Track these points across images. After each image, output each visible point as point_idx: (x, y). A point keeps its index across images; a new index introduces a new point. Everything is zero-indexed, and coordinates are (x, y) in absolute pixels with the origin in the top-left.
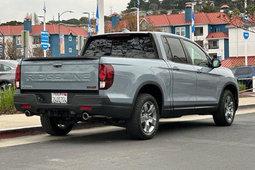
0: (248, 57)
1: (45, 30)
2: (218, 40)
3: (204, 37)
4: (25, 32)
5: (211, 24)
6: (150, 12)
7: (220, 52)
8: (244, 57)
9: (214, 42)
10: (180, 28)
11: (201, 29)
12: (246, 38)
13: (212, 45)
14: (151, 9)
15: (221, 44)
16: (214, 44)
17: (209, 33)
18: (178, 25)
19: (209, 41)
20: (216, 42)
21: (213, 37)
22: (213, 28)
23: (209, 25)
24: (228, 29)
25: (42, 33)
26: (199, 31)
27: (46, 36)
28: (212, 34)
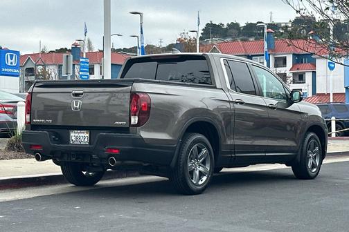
0: (334, 94)
1: (84, 57)
2: (305, 73)
3: (287, 69)
4: (67, 56)
5: (296, 53)
6: (229, 39)
7: (306, 87)
8: (329, 94)
9: (299, 75)
10: (258, 57)
11: (284, 60)
12: (332, 69)
13: (297, 79)
14: (230, 36)
15: (308, 77)
16: (300, 78)
17: (294, 64)
18: (255, 54)
19: (294, 74)
20: (302, 75)
21: (298, 69)
22: (298, 59)
23: (293, 54)
24: (315, 60)
25: (81, 60)
26: (281, 62)
27: (86, 64)
28: (298, 65)
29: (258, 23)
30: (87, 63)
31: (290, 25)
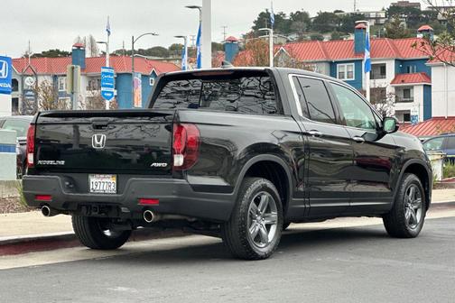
1: (108, 66)
2: (412, 87)
3: (387, 82)
4: (73, 68)
5: (400, 58)
6: (294, 37)
7: (416, 108)
9: (404, 90)
10: (346, 65)
11: (383, 68)
13: (401, 95)
14: (295, 31)
15: (418, 93)
16: (405, 94)
17: (397, 75)
18: (341, 60)
19: (397, 88)
20: (409, 90)
21: (403, 81)
22: (404, 66)
23: (396, 60)
24: (430, 68)
25: (103, 70)
26: (378, 71)
27: (109, 77)
28: (402, 76)
29: (337, 11)
30: (112, 74)
31: (383, 15)
